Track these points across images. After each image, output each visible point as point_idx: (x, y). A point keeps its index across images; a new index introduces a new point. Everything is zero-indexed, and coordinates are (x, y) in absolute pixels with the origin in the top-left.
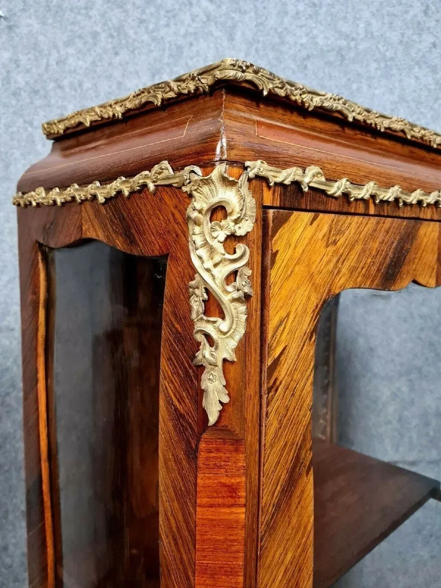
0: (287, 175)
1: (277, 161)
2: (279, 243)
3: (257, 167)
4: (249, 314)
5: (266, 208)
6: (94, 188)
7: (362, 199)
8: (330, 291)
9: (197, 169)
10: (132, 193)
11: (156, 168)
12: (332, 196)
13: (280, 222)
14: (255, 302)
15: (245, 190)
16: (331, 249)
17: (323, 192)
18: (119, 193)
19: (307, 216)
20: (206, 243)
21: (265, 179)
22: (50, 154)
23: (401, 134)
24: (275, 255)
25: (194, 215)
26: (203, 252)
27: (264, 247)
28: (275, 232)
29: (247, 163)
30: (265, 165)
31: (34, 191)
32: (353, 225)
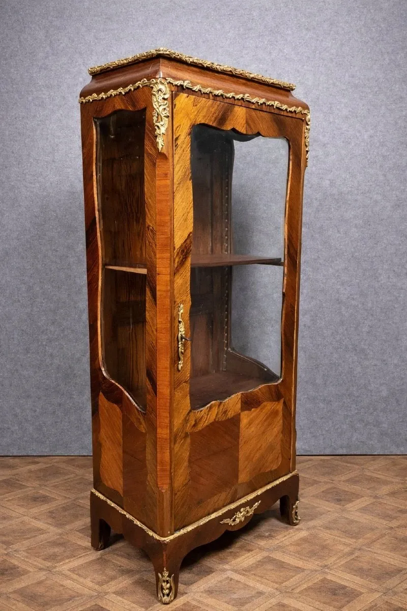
0: (179, 83)
1: (175, 78)
2: (176, 101)
3: (169, 79)
4: (169, 122)
5: (172, 91)
6: (120, 90)
7: (207, 93)
8: (195, 121)
9: (154, 80)
10: (135, 89)
11: (142, 81)
12: (194, 91)
13: (176, 95)
14: (170, 118)
15: (167, 85)
16: (195, 108)
17: (191, 89)
18: (130, 90)
19: (186, 95)
20: (157, 101)
21: (172, 84)
22: (91, 82)
23: (230, 73)
24: (175, 105)
25: (154, 93)
26: (156, 103)
27: (172, 103)
28: (175, 97)
29: (167, 79)
30: (172, 80)
31: (91, 95)
32: (203, 102)
